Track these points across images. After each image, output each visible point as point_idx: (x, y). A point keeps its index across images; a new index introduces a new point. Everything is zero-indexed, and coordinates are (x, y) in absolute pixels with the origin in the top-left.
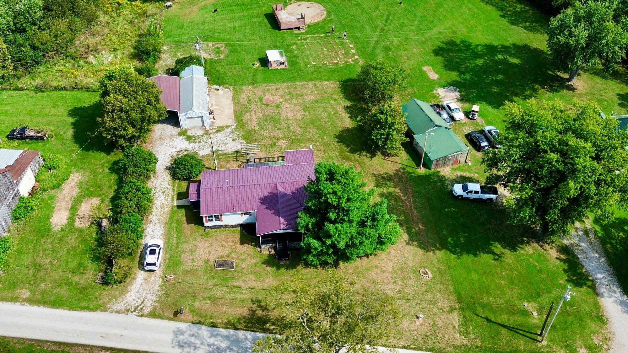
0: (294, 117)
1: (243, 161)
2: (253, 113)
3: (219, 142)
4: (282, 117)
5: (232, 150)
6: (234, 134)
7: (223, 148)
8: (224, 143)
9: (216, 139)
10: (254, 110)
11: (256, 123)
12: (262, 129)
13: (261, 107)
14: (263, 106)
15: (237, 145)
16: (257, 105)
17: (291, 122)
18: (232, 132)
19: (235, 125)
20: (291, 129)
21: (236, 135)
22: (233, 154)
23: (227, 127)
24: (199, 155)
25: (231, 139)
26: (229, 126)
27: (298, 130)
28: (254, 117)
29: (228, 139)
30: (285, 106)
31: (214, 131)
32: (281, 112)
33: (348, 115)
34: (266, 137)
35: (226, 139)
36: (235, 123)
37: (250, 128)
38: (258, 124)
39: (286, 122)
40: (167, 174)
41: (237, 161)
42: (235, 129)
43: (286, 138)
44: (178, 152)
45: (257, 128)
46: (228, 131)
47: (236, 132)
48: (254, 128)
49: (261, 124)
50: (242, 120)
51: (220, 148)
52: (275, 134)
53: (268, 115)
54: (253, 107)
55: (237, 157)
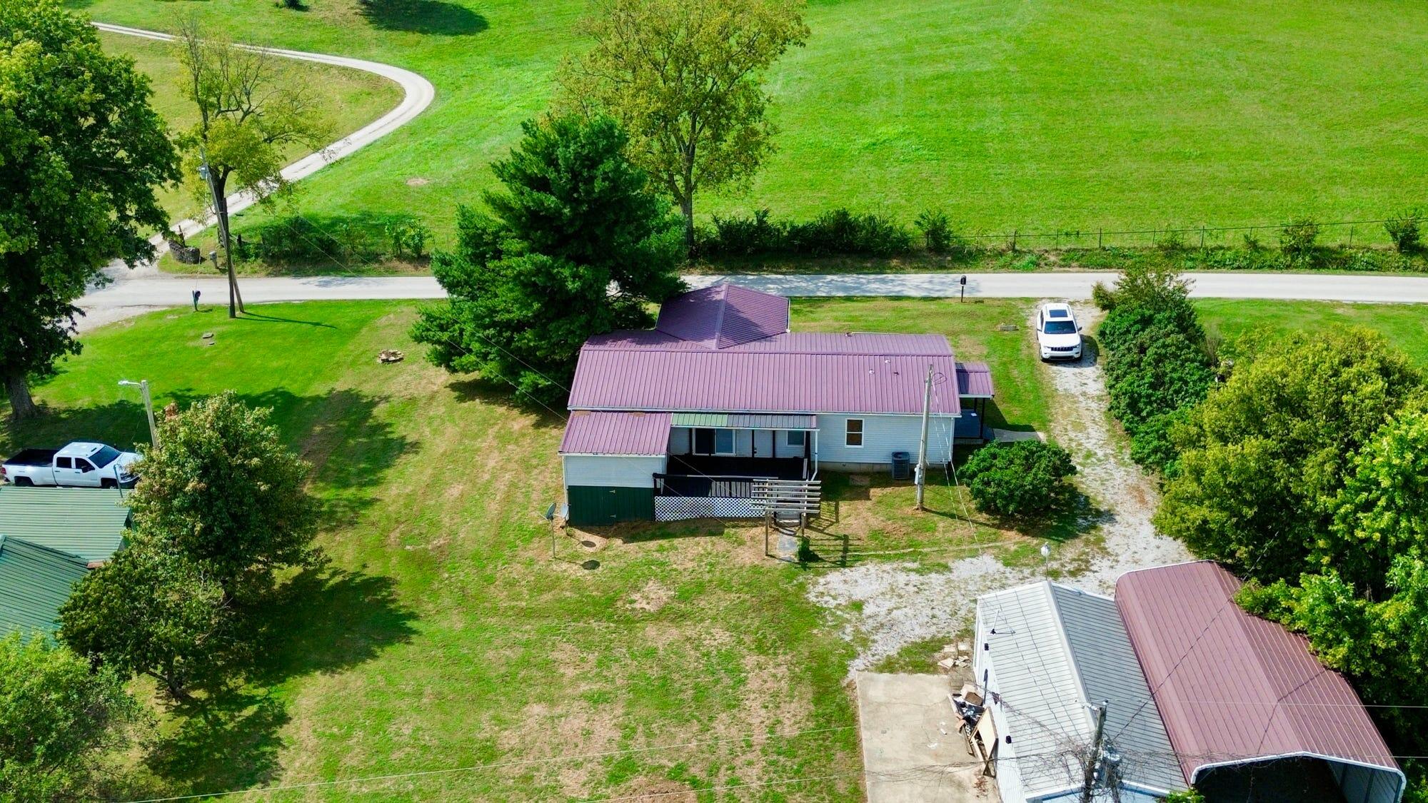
0: (558, 711)
1: (819, 536)
2: (760, 737)
3: (919, 599)
4: (619, 711)
5: (863, 569)
6: (857, 631)
7: (902, 578)
8: (900, 596)
9: (936, 612)
10: (749, 756)
11: (754, 684)
12: (729, 656)
13: (713, 771)
14: (702, 776)
15: (842, 588)
16: (734, 782)
17: (584, 687)
18: (865, 642)
19: (853, 675)
20: (593, 658)
21: (849, 629)
22: (858, 559)
23: (889, 666)
24: (996, 557)
25: (868, 610)
26: (881, 669)
27: (564, 653)
28: (757, 714)
29: (883, 611)
30: (583, 775)
31: (949, 649)
32: (617, 735)
33: (282, 732)
34: (714, 619)
35: (890, 611)
36: (850, 685)
37: (781, 658)
38: (743, 682)
39: (609, 687)
40: (1100, 498)
41: (846, 538)
42: (854, 656)
43: (630, 621)
44: (1087, 569)
45: (751, 660)
46: (887, 646)
47: (848, 639)
48: (762, 659)
49: (727, 681)
50: (818, 701)
51: (914, 577)
52: (673, 634)
53: (684, 721)
54: (755, 771)
55: (846, 550)
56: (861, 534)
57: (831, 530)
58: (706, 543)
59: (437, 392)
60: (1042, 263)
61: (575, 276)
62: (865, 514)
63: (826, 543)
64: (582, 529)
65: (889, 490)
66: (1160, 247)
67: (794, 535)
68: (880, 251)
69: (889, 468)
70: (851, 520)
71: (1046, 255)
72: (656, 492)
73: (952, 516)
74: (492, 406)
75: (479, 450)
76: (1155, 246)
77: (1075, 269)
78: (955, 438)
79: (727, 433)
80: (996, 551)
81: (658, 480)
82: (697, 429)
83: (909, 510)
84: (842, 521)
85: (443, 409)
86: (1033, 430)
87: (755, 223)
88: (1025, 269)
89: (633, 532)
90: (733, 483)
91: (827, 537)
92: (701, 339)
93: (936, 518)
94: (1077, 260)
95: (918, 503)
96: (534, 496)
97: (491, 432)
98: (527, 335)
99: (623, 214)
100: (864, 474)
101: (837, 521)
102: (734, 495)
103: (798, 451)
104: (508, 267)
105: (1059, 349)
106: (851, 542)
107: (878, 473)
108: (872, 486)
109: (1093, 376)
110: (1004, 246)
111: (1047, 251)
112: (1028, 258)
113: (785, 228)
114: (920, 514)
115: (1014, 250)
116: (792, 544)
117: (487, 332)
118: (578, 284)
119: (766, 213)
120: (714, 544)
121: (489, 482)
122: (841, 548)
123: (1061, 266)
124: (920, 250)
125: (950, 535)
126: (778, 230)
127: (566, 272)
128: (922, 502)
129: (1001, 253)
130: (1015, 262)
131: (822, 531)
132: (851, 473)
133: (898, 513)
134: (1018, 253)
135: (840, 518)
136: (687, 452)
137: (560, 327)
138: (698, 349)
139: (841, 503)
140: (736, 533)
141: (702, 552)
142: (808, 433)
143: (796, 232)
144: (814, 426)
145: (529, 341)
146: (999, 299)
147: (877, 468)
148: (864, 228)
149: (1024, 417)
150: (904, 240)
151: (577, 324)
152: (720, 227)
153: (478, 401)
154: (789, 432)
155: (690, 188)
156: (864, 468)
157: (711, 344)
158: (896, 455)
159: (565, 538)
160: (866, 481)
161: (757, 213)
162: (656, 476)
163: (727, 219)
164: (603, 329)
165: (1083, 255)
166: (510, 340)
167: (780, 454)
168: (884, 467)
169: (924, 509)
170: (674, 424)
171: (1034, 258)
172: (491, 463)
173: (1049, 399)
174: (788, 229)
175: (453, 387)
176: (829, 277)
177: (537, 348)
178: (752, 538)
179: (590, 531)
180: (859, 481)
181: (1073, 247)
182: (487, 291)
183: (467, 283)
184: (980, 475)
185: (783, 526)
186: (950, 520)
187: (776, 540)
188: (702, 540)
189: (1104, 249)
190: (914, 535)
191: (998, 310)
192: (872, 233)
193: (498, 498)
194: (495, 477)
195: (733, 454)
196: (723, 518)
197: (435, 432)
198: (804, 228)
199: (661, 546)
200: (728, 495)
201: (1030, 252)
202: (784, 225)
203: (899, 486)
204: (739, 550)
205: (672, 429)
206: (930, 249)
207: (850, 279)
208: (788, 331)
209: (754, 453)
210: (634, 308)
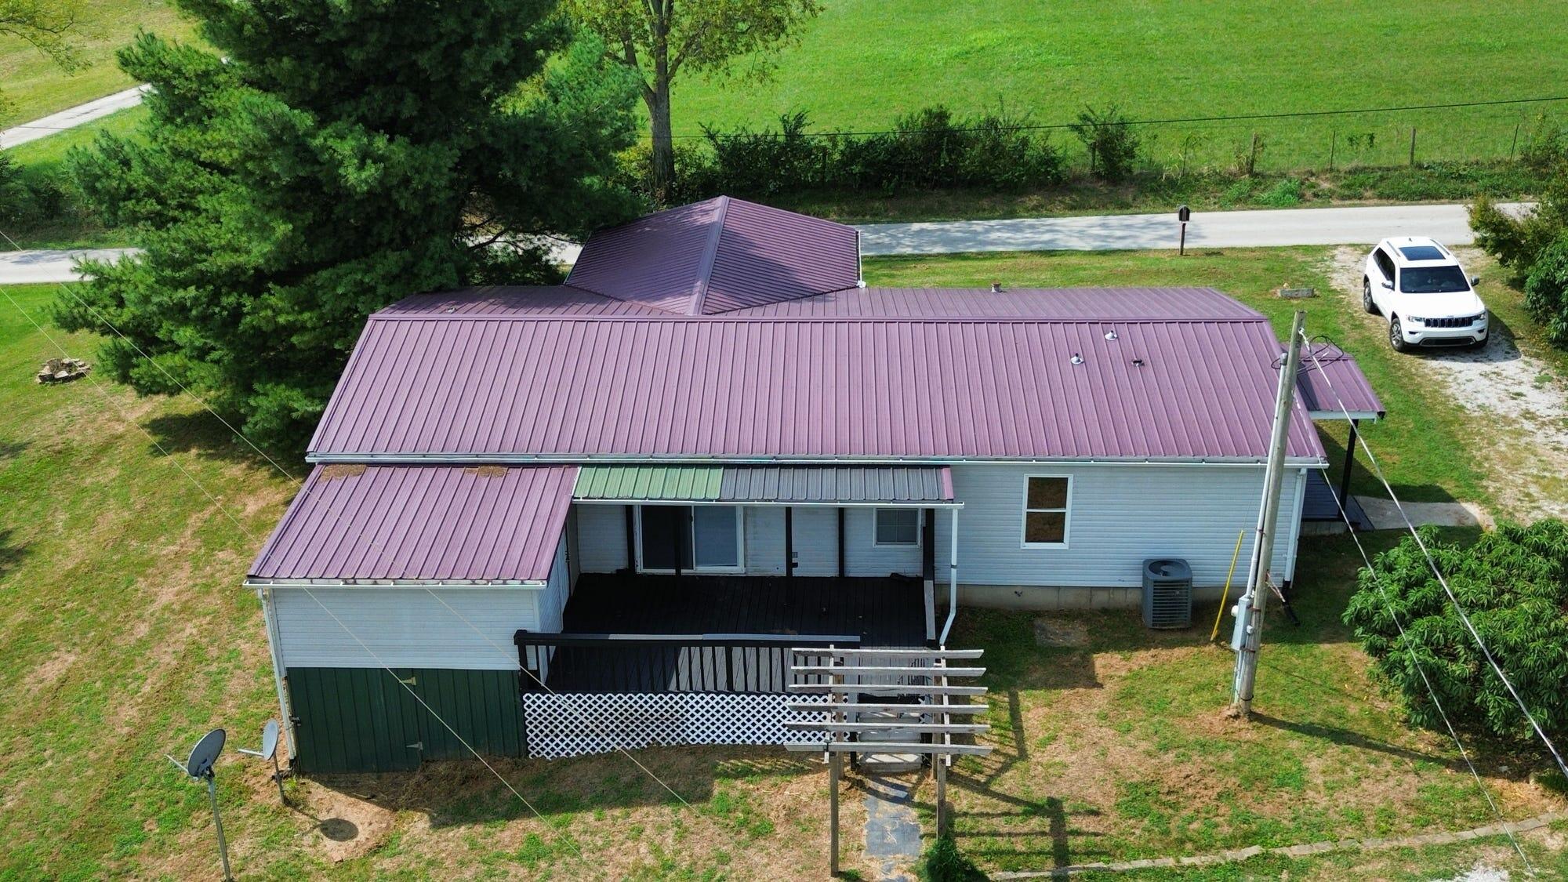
41: (1054, 810)
55: (1061, 853)
56: (1095, 795)
57: (1009, 784)
58: (661, 829)
59: (121, 437)
60: (1309, 194)
61: (365, 156)
62: (1095, 733)
63: (1001, 825)
64: (330, 783)
65: (1142, 658)
66: (1526, 160)
67: (907, 801)
68: (1006, 181)
69: (1133, 598)
70: (1059, 752)
71: (1313, 180)
72: (526, 682)
73: (1340, 736)
74: (218, 463)
75: (152, 562)
76: (1517, 157)
77: (1372, 202)
78: (1305, 520)
79: (722, 516)
80: (1504, 854)
81: (531, 650)
82: (646, 509)
83: (1213, 720)
84: (1036, 756)
85: (114, 473)
86: (1449, 499)
87: (781, 139)
88: (1279, 204)
89: (465, 793)
90: (737, 652)
91: (1004, 806)
92: (660, 297)
93: (1296, 743)
94: (1373, 187)
95: (1237, 700)
96: (234, 685)
97: (194, 520)
98: (273, 300)
99: (480, 23)
100: (1068, 615)
101: (1023, 755)
102: (739, 685)
103: (903, 559)
104: (222, 145)
105: (1443, 323)
106: (1074, 823)
107: (1105, 611)
108: (1098, 649)
109: (1530, 377)
110: (1233, 168)
111: (1313, 174)
112: (1280, 186)
113: (835, 145)
114: (1250, 733)
115: (1254, 175)
116: (907, 833)
117: (181, 293)
118: (371, 171)
119: (799, 120)
120: (683, 834)
121: (142, 643)
122: (1047, 843)
123: (1343, 198)
124: (1078, 179)
125: (1348, 799)
126: (824, 149)
127: (345, 148)
128: (1249, 698)
129: (1226, 181)
130: (1256, 193)
131: (984, 789)
132: (1038, 613)
133: (1186, 730)
134: (1259, 178)
135: (1030, 746)
136: (622, 564)
137: (339, 277)
138: (653, 316)
139: (1026, 698)
140: (745, 794)
141: (649, 861)
142: (930, 513)
143: (854, 152)
144: (948, 494)
145: (277, 312)
146: (1252, 250)
147: (1101, 598)
148: (977, 139)
149: (1414, 469)
150: (1049, 161)
151: (380, 270)
152: (721, 148)
153: (194, 451)
154: (881, 512)
155: (665, 75)
156: (1069, 599)
157: (687, 305)
158: (1156, 565)
159: (277, 813)
160: (1077, 635)
161: (784, 122)
162: (523, 639)
163: (731, 131)
164: (438, 280)
165: (1382, 178)
166: (237, 314)
167: (858, 567)
168: (1120, 599)
169: (1254, 717)
170: (581, 494)
171: (1293, 186)
172: (166, 596)
173: (1455, 428)
174: (841, 146)
175: (155, 426)
176: (916, 226)
177: (292, 329)
178: (791, 815)
179: (350, 789)
180: (1061, 635)
181: (1361, 165)
182: (198, 211)
183: (152, 193)
184: (1421, 624)
185: (877, 772)
186: (1335, 750)
187: (858, 818)
188: (647, 816)
189: (1420, 167)
190: (1246, 800)
191: (1261, 265)
192: (992, 150)
193: (146, 689)
194: (160, 632)
195: (738, 570)
196: (713, 748)
197: (74, 523)
198: (870, 143)
199: (533, 840)
200: (722, 684)
201: (1283, 175)
202: (832, 138)
203: (1170, 645)
204: (755, 856)
205: (574, 509)
206: (1098, 176)
207: (955, 228)
208: (862, 284)
209: (791, 565)
210: (533, 257)
